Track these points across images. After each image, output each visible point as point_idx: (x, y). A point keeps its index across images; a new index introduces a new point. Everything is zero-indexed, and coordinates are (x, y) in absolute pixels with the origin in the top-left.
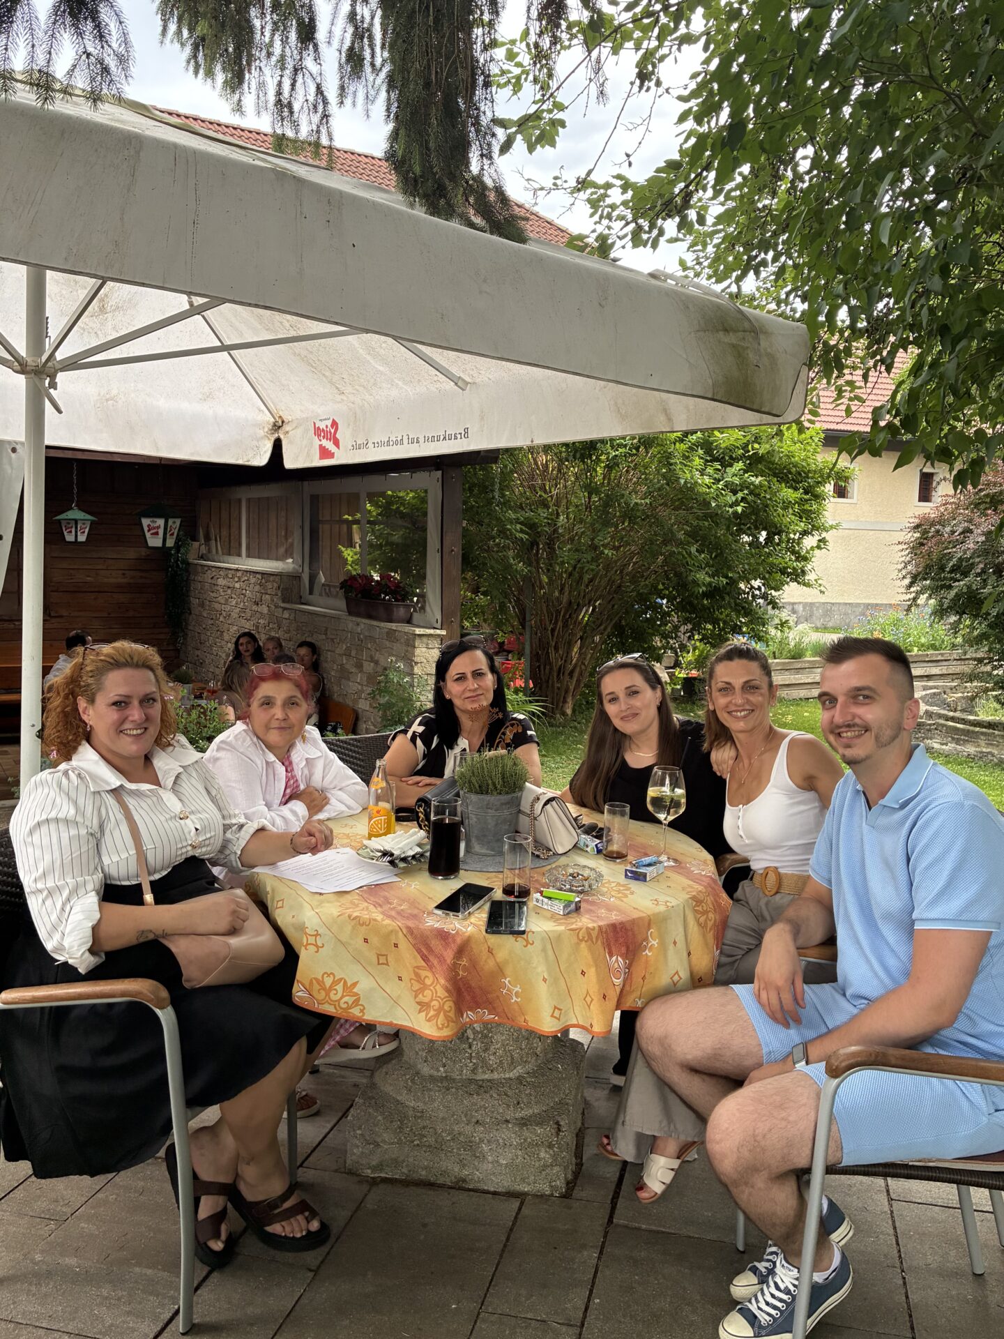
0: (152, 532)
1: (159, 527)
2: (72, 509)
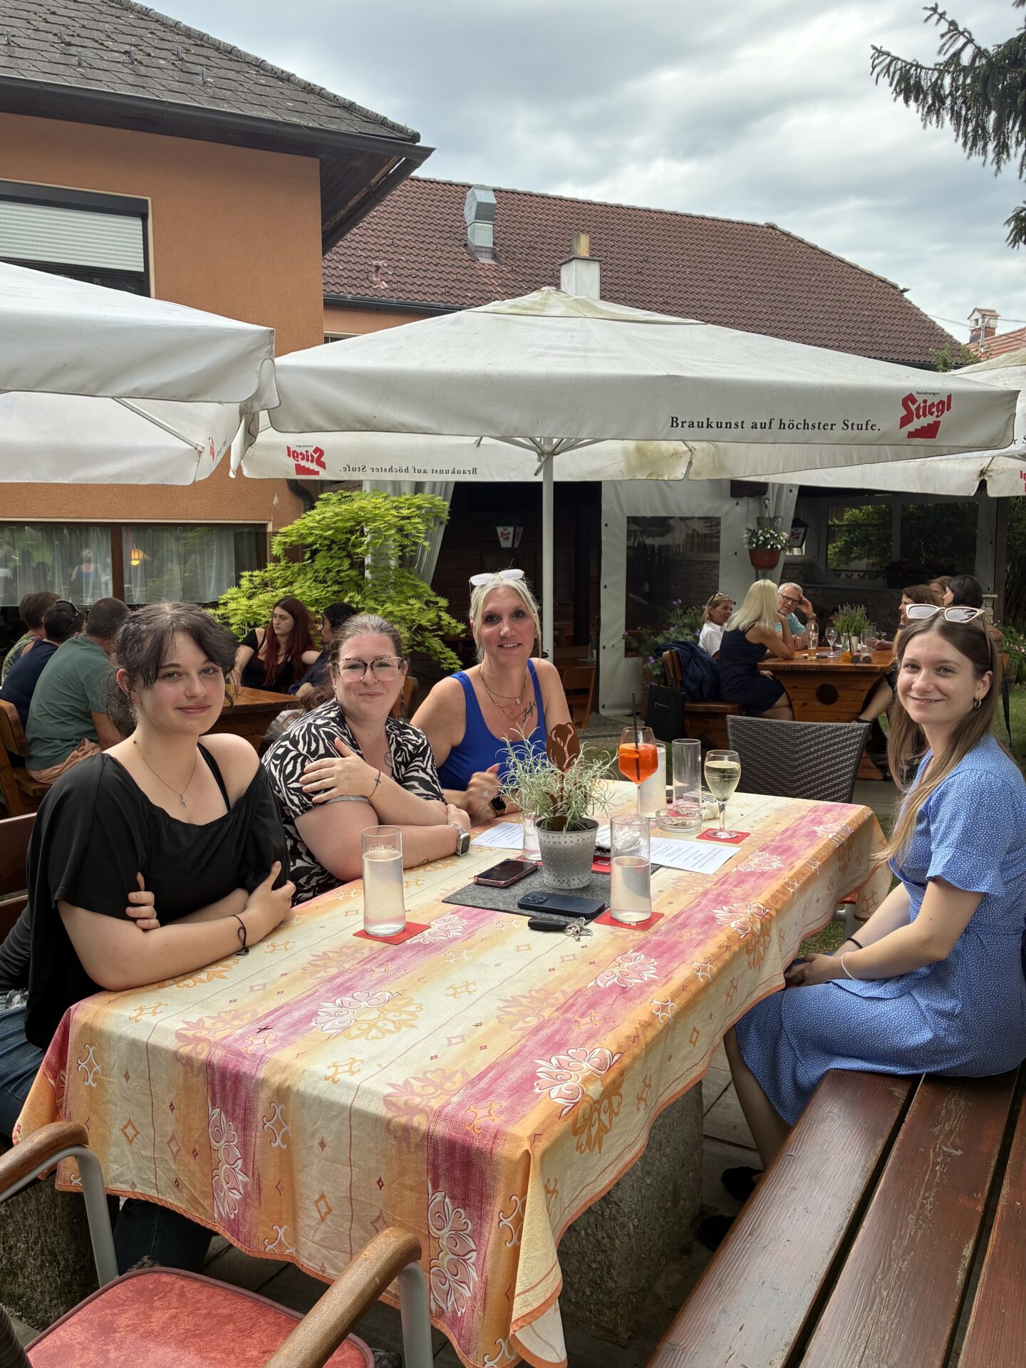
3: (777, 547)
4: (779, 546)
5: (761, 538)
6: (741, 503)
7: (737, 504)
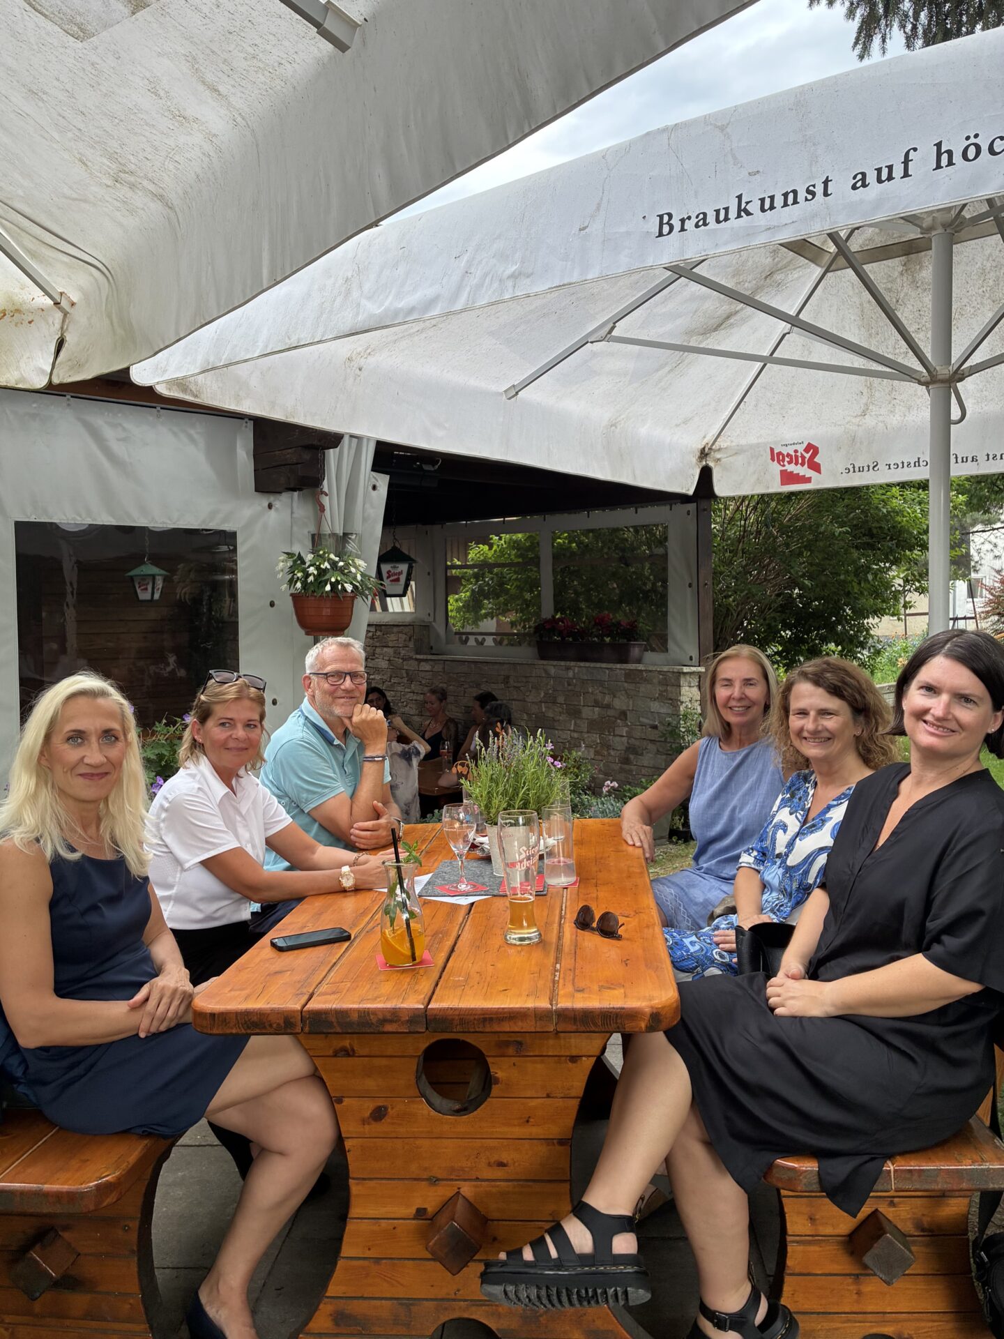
0: (392, 578)
1: (401, 573)
2: (144, 563)
3: (344, 589)
4: (349, 588)
5: (312, 570)
6: (277, 504)
7: (270, 506)
